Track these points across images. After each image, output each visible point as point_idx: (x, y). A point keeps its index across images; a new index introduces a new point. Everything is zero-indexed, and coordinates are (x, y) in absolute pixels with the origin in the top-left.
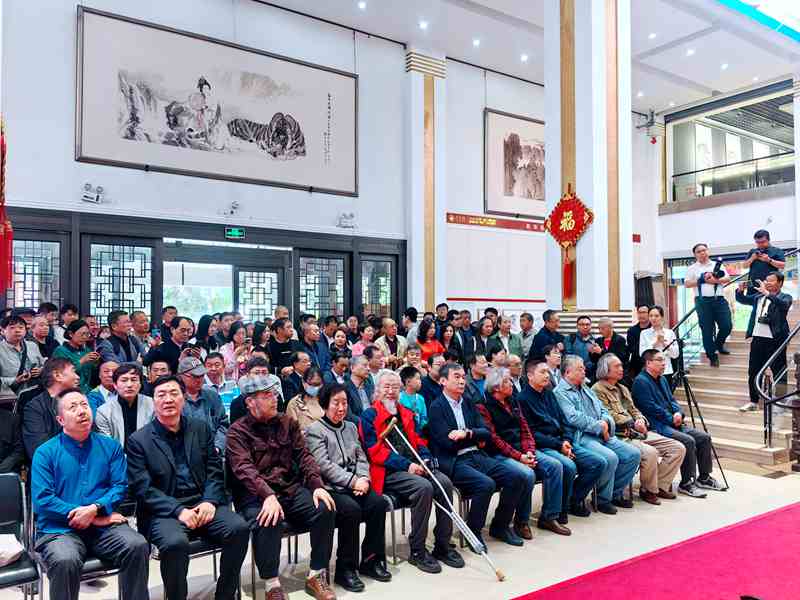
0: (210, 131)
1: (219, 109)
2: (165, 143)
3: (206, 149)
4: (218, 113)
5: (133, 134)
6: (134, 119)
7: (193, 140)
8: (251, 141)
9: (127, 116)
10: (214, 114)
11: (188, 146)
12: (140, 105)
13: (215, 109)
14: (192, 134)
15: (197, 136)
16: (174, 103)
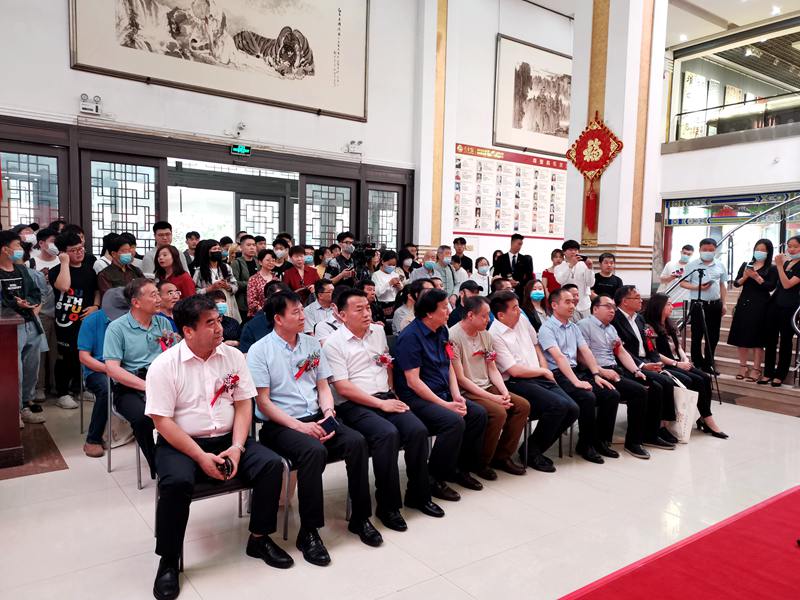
0: (214, 42)
1: (224, 19)
2: (167, 53)
3: (211, 63)
4: (224, 24)
5: (133, 41)
6: (134, 25)
7: (198, 52)
8: (258, 57)
9: (126, 22)
10: (220, 25)
11: (192, 59)
12: (140, 10)
13: (220, 19)
14: (195, 44)
15: (201, 48)
16: (177, 9)
